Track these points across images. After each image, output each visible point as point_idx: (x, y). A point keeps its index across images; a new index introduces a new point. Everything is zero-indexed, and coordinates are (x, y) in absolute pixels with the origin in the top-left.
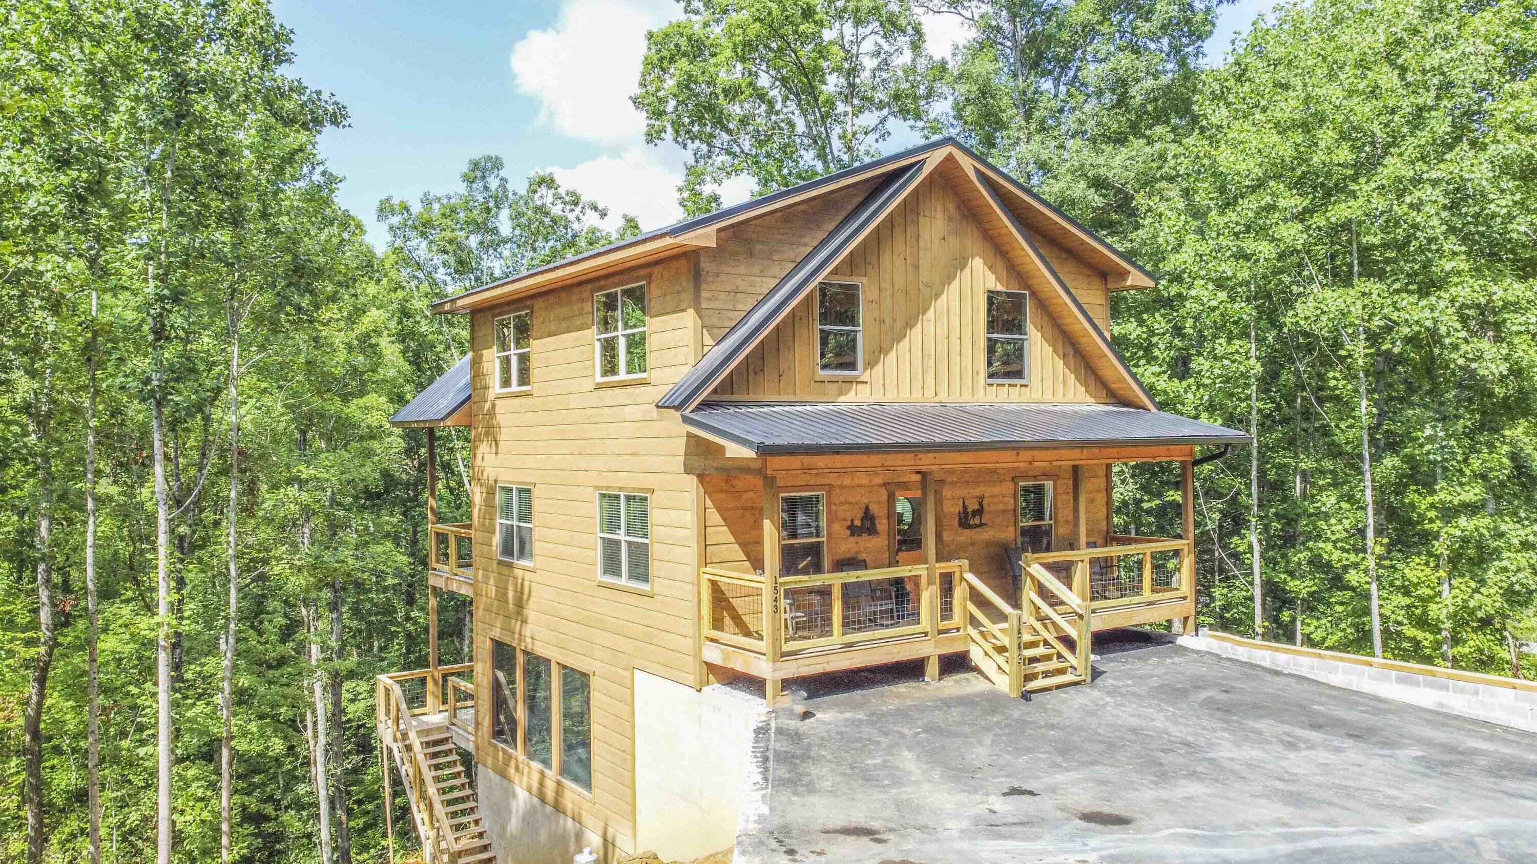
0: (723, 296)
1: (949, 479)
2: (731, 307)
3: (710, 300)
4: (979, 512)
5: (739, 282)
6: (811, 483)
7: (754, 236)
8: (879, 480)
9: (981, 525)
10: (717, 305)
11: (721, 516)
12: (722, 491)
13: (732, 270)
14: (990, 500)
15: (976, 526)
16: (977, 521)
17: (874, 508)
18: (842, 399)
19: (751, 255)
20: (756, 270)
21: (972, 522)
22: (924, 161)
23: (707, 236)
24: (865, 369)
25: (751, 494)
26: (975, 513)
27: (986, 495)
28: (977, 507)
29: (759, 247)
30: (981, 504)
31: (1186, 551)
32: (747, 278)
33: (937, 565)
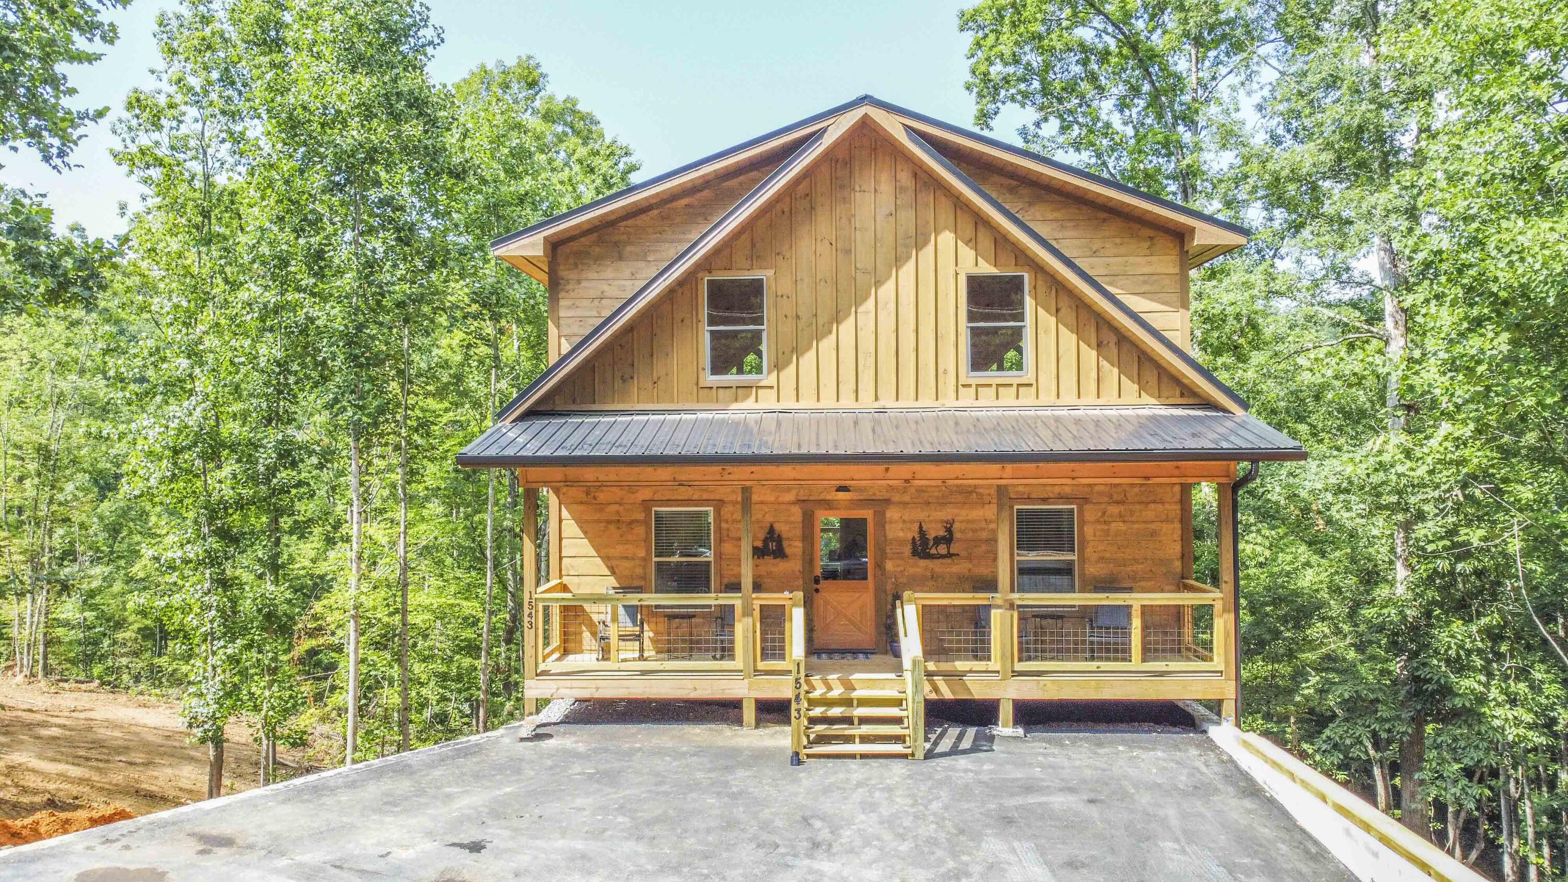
0: (586, 303)
1: (896, 498)
2: (595, 314)
3: (569, 308)
4: (948, 539)
5: (605, 287)
6: (695, 497)
7: (624, 237)
8: (790, 497)
9: (949, 555)
10: (579, 312)
11: (581, 528)
12: (581, 503)
13: (595, 276)
14: (963, 526)
15: (942, 557)
16: (942, 549)
17: (780, 528)
18: (735, 406)
19: (621, 258)
20: (627, 273)
21: (933, 551)
22: (824, 130)
23: (533, 245)
24: (769, 372)
25: (614, 508)
26: (938, 541)
27: (957, 518)
28: (942, 533)
29: (629, 248)
30: (949, 530)
31: (1218, 606)
32: (616, 283)
33: (754, 596)
